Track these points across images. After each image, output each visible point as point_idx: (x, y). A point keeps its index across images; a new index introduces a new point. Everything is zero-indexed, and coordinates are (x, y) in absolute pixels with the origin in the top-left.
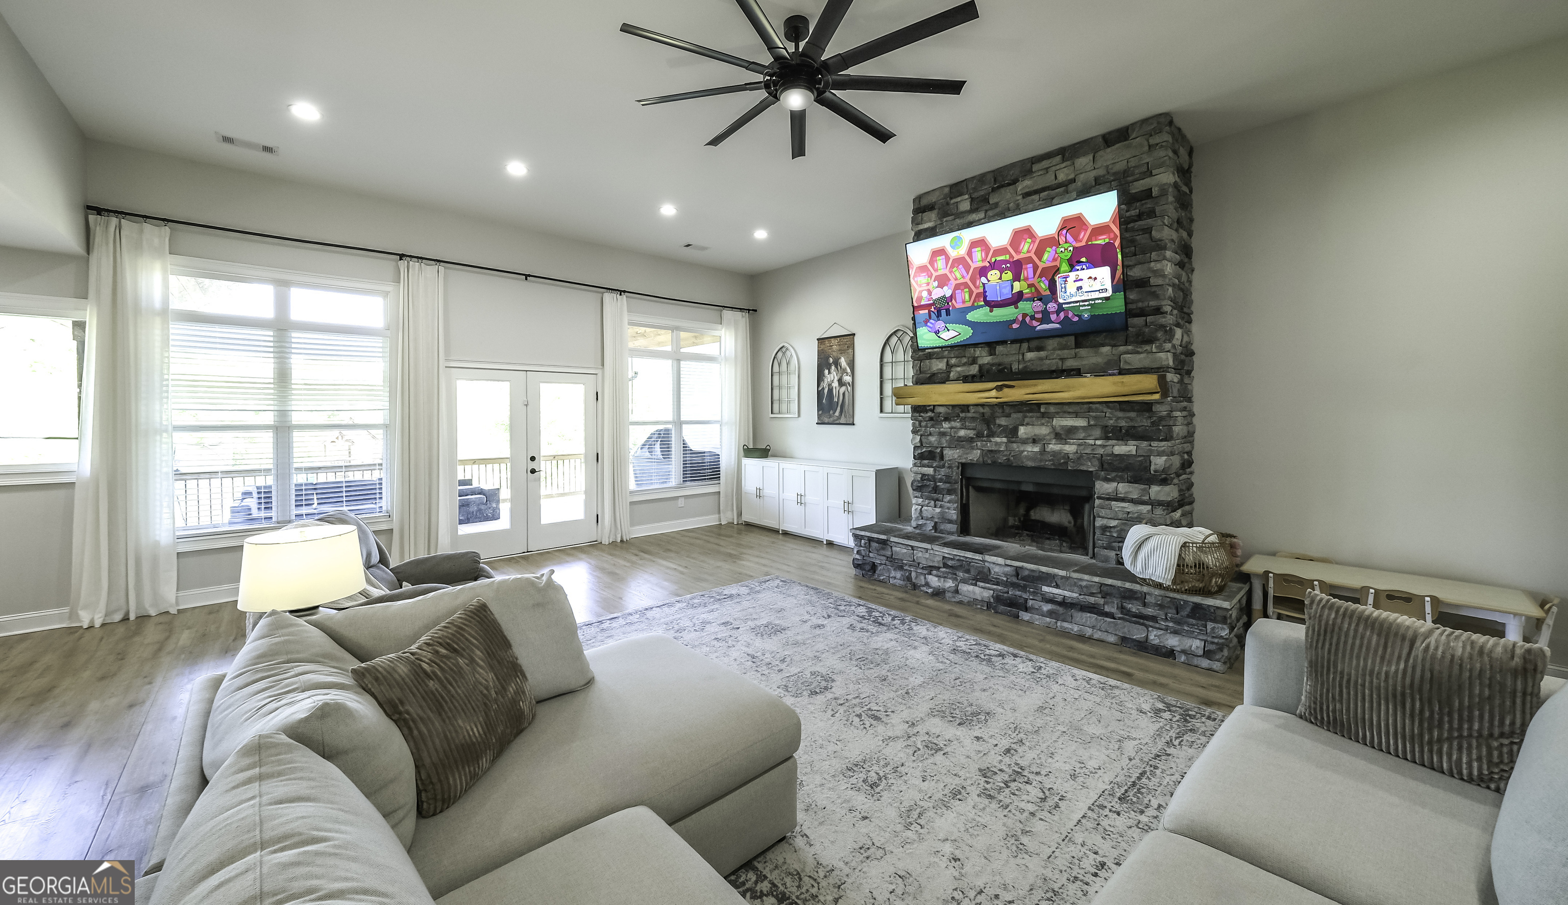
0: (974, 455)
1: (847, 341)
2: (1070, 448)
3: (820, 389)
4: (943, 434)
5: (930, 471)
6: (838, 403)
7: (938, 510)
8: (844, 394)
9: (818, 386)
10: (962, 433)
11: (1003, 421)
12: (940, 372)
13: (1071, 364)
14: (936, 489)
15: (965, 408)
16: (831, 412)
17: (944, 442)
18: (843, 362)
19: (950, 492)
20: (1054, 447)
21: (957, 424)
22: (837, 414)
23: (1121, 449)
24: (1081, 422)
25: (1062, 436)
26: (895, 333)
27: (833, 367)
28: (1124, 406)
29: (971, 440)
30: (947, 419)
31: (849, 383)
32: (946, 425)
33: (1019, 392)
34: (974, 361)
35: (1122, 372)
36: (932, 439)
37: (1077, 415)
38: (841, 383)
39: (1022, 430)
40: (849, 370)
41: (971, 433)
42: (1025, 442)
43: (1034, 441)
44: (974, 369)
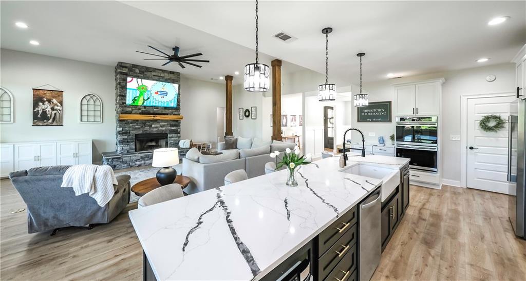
0: (141, 132)
1: (59, 94)
2: (164, 129)
3: (35, 111)
4: (130, 127)
5: (126, 137)
6: (50, 117)
7: (128, 147)
8: (55, 114)
9: (34, 109)
10: (137, 127)
11: (148, 124)
12: (129, 111)
13: (164, 112)
14: (128, 142)
15: (137, 120)
16: (45, 121)
17: (131, 129)
18: (55, 101)
19: (132, 142)
20: (160, 129)
21: (135, 124)
22: (50, 121)
23: (173, 128)
24: (166, 124)
25: (162, 126)
26: (89, 95)
27: (47, 102)
28: (174, 121)
29: (139, 128)
30: (131, 123)
31: (60, 110)
32: (131, 125)
33: (158, 117)
34: (140, 109)
35: (174, 115)
36: (127, 128)
37: (165, 122)
38: (53, 109)
39: (153, 126)
40: (59, 104)
41: (139, 127)
42: (154, 128)
43: (156, 128)
44: (140, 111)
